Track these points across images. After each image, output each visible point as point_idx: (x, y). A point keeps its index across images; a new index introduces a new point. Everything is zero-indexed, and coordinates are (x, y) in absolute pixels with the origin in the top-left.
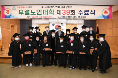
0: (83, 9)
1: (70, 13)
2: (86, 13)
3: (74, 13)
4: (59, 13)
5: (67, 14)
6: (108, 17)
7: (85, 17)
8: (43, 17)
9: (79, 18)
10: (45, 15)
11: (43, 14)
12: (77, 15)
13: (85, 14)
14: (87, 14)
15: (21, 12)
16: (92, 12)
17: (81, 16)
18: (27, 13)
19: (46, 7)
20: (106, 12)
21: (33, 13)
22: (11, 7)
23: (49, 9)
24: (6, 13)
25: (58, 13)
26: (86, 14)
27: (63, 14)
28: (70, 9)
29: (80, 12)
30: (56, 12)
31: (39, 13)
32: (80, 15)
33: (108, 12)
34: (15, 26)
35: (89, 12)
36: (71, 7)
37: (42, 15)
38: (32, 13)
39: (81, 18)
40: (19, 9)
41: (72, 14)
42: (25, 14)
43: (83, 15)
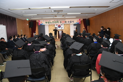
0: (69, 20)
5: (63, 23)
6: (79, 23)
11: (55, 23)
12: (67, 23)
15: (46, 23)
18: (49, 23)
20: (78, 21)
21: (51, 23)
22: (42, 21)
23: (57, 21)
24: (40, 23)
28: (65, 21)
29: (68, 22)
30: (59, 22)
31: (53, 23)
35: (72, 22)
40: (45, 21)
41: (65, 23)
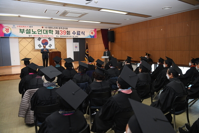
0: (76, 30)
1: (66, 33)
4: (57, 33)
5: (64, 34)
6: (94, 36)
7: (78, 37)
8: (43, 36)
10: (45, 35)
12: (72, 35)
14: (79, 34)
15: (22, 31)
16: (82, 33)
18: (29, 31)
19: (46, 28)
20: (92, 33)
22: (11, 26)
23: (48, 29)
27: (60, 34)
28: (66, 30)
29: (74, 33)
30: (54, 32)
31: (39, 33)
32: (74, 35)
33: (94, 32)
36: (67, 29)
37: (43, 34)
38: (33, 33)
40: (19, 28)
41: (68, 34)
42: (27, 33)
43: (76, 35)
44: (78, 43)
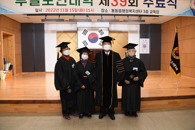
1: (128, 3)
2: (159, 4)
3: (135, 4)
4: (104, 2)
5: (121, 4)
7: (158, 12)
8: (69, 10)
9: (145, 14)
10: (74, 7)
11: (71, 4)
13: (157, 5)
14: (161, 5)
16: (170, 3)
17: (149, 9)
18: (35, 2)
21: (48, 3)
25: (102, 2)
26: (159, 7)
27: (112, 4)
29: (148, 2)
31: (60, 3)
32: (148, 6)
34: (11, 35)
35: (165, 2)
37: (69, 7)
38: (46, 3)
39: (149, 14)
41: (132, 5)
42: (31, 5)
43: (153, 7)
44: (148, 40)
